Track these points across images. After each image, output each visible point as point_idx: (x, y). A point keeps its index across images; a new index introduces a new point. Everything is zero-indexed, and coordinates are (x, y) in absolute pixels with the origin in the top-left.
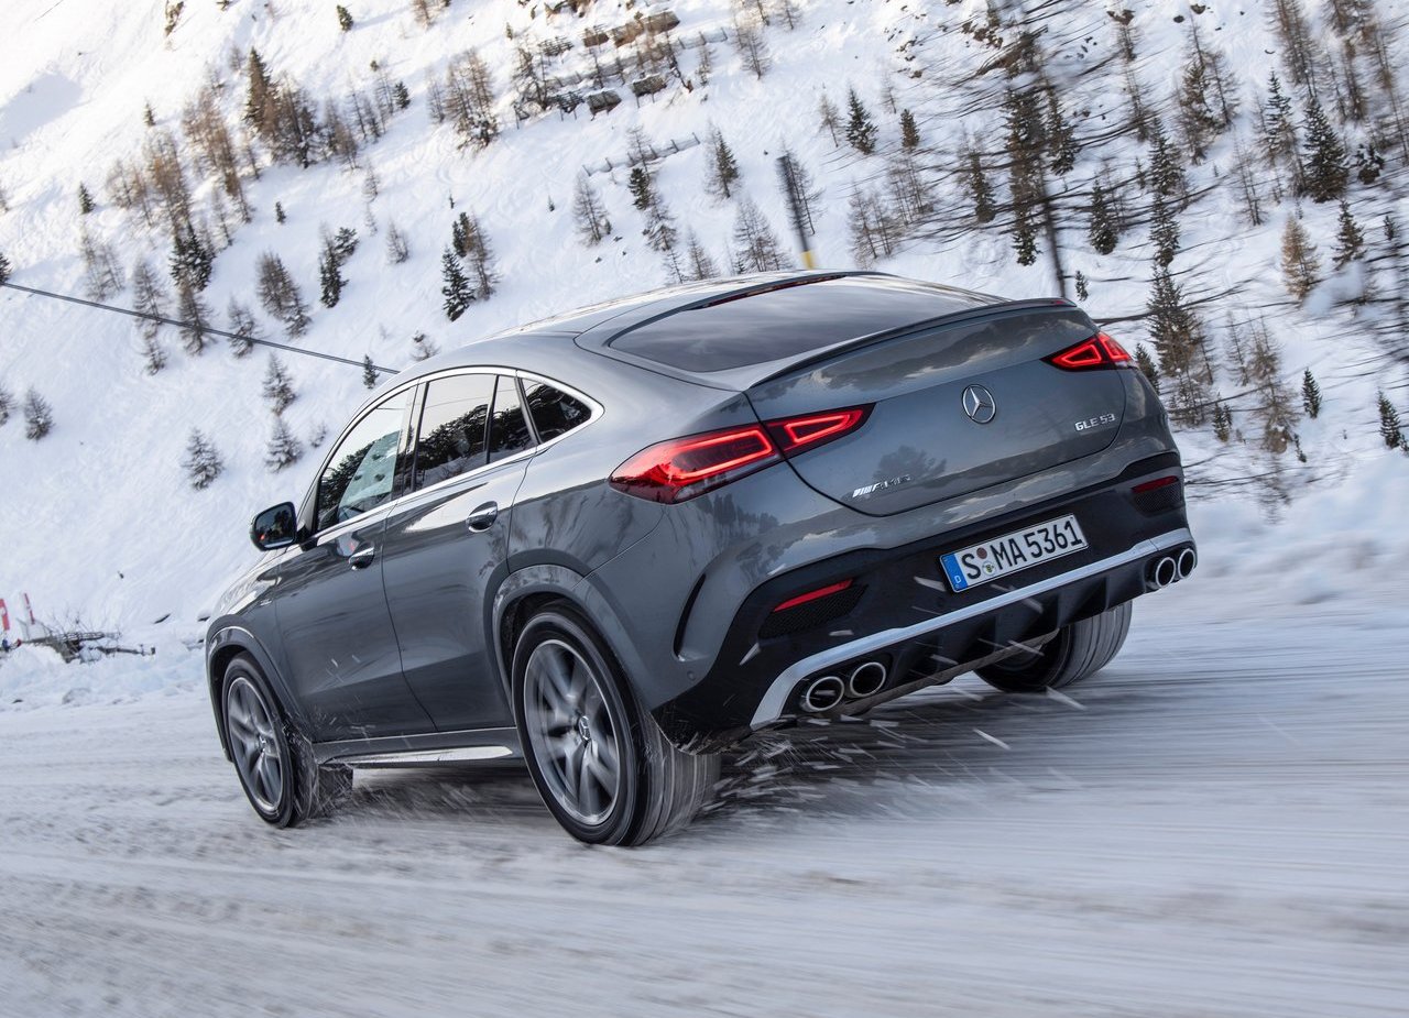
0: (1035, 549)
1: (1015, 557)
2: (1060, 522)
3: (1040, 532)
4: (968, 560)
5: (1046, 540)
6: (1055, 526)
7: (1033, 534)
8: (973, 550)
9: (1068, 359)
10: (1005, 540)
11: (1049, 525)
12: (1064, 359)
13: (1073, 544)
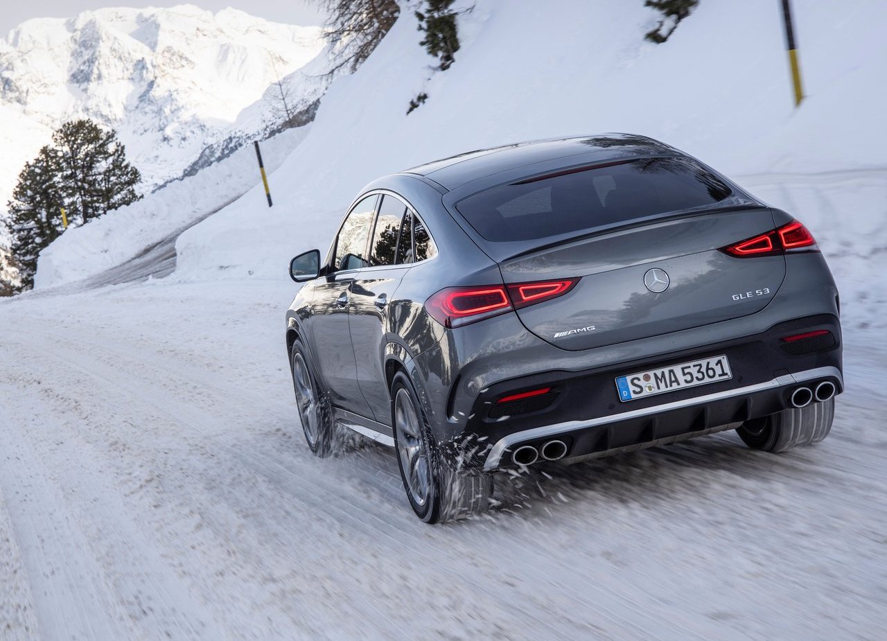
0: (688, 377)
1: (671, 382)
2: (713, 361)
3: (694, 366)
4: (636, 381)
5: (699, 371)
6: (708, 363)
7: (689, 367)
8: (641, 375)
9: (742, 249)
10: (666, 370)
11: (704, 362)
12: (737, 249)
13: (720, 375)
